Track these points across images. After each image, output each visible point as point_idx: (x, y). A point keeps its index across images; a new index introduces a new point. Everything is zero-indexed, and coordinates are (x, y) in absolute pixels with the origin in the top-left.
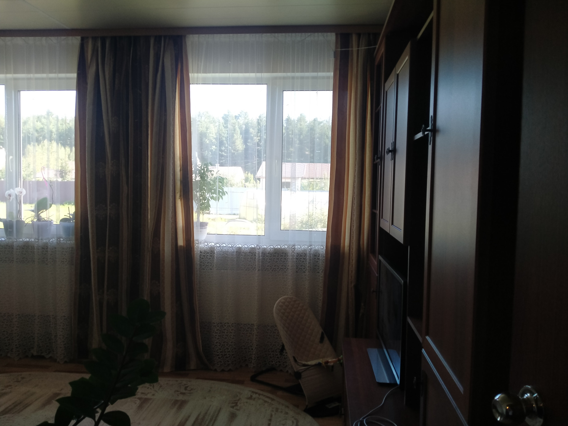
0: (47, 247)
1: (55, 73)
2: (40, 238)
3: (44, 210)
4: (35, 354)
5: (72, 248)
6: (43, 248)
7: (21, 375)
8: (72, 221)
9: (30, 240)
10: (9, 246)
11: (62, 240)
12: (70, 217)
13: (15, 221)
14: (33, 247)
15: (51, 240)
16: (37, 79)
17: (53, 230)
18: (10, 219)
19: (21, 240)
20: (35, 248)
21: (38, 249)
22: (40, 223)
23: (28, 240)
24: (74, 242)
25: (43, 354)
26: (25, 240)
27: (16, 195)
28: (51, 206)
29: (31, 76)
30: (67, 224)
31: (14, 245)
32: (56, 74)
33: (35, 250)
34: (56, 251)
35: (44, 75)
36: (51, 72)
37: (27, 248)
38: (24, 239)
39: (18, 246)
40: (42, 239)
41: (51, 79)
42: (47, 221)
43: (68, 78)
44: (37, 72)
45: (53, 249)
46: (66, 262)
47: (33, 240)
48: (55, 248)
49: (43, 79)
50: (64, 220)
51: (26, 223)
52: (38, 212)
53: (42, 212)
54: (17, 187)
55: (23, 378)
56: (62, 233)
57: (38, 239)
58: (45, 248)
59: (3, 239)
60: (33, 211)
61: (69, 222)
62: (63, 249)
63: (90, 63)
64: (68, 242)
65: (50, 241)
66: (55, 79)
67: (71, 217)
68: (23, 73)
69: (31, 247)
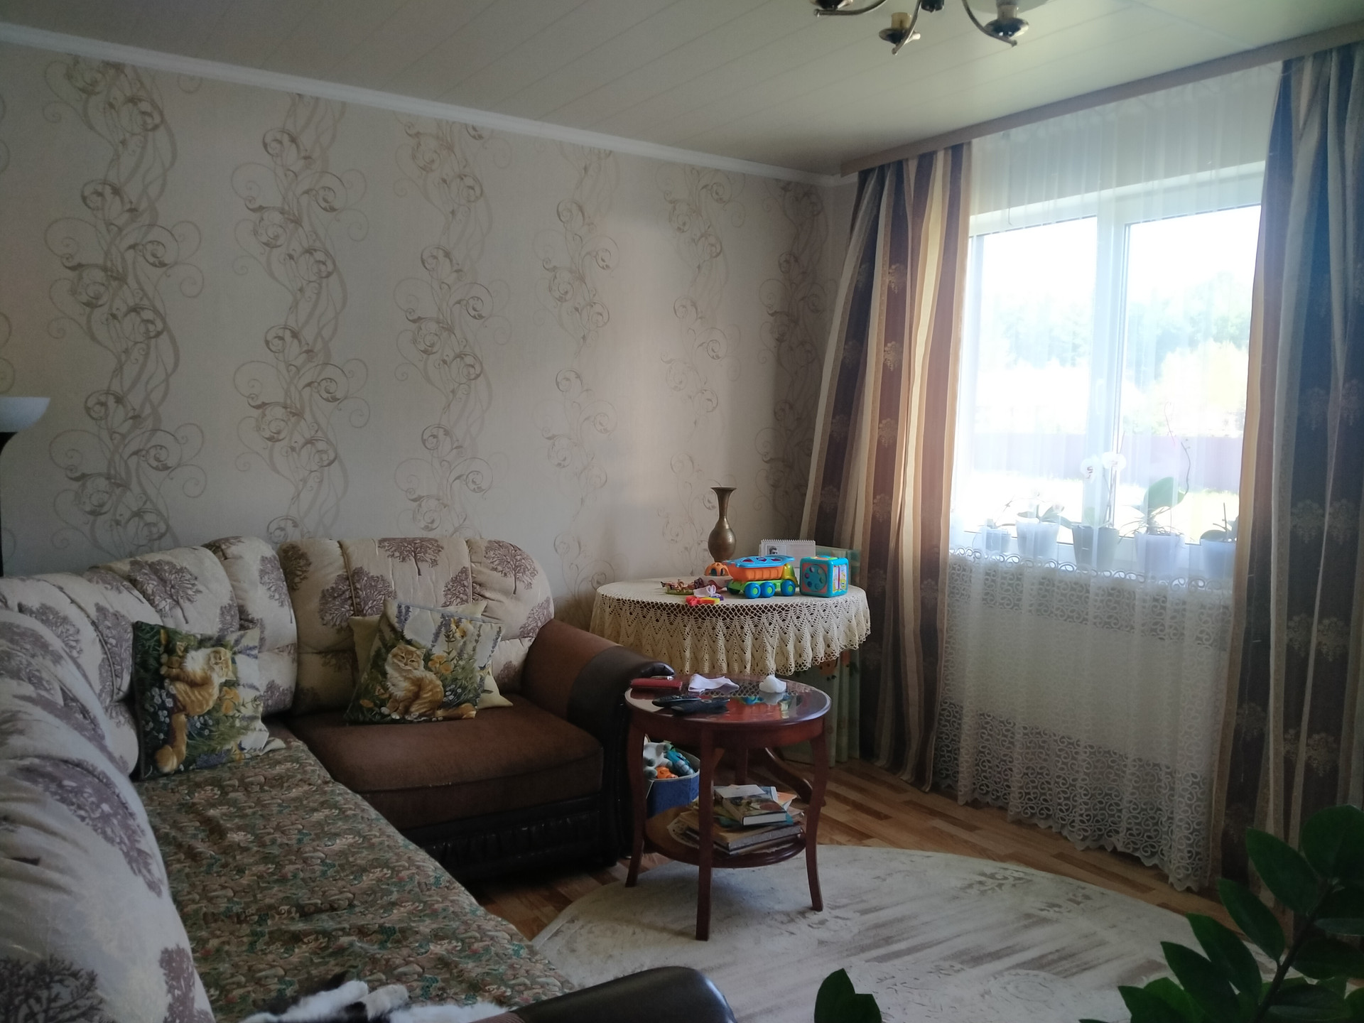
0: (1165, 597)
1: (1211, 167)
2: (1150, 575)
3: (1166, 508)
4: (1120, 848)
5: (1226, 607)
6: (1156, 600)
7: (1084, 888)
8: (1230, 540)
9: (1128, 577)
10: (1081, 586)
11: (1201, 584)
12: (1225, 528)
13: (1096, 528)
14: (1132, 595)
15: (1176, 582)
16: (1167, 190)
17: (1183, 556)
18: (1087, 525)
19: (1107, 574)
20: (1137, 597)
21: (1144, 601)
22: (1152, 538)
23: (1122, 575)
24: (1231, 592)
25: (1137, 854)
26: (1117, 575)
27: (1104, 469)
28: (1180, 497)
29: (1155, 184)
30: (1216, 545)
31: (1092, 584)
32: (1214, 172)
33: (1137, 603)
34: (1184, 610)
35: (1185, 179)
36: (1201, 169)
37: (1118, 594)
38: (1113, 573)
39: (1099, 588)
40: (1153, 578)
41: (1201, 185)
42: (1169, 535)
43: (1242, 177)
44: (1167, 175)
45: (1177, 604)
46: (1207, 640)
47: (1133, 577)
48: (1184, 603)
49: (1181, 188)
50: (1211, 536)
51: (1121, 535)
52: (1149, 512)
53: (1160, 513)
54: (1107, 449)
55: (1087, 897)
56: (1202, 565)
57: (1145, 577)
58: (1159, 600)
59: (1070, 568)
60: (1138, 508)
61: (1223, 541)
62: (1203, 607)
63: (1305, 124)
64: (1215, 591)
65: (1174, 583)
66: (1209, 183)
67: (1230, 528)
68: (1138, 181)
69: (1129, 593)
